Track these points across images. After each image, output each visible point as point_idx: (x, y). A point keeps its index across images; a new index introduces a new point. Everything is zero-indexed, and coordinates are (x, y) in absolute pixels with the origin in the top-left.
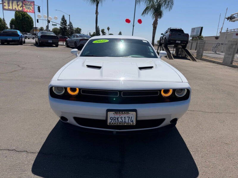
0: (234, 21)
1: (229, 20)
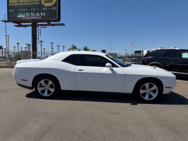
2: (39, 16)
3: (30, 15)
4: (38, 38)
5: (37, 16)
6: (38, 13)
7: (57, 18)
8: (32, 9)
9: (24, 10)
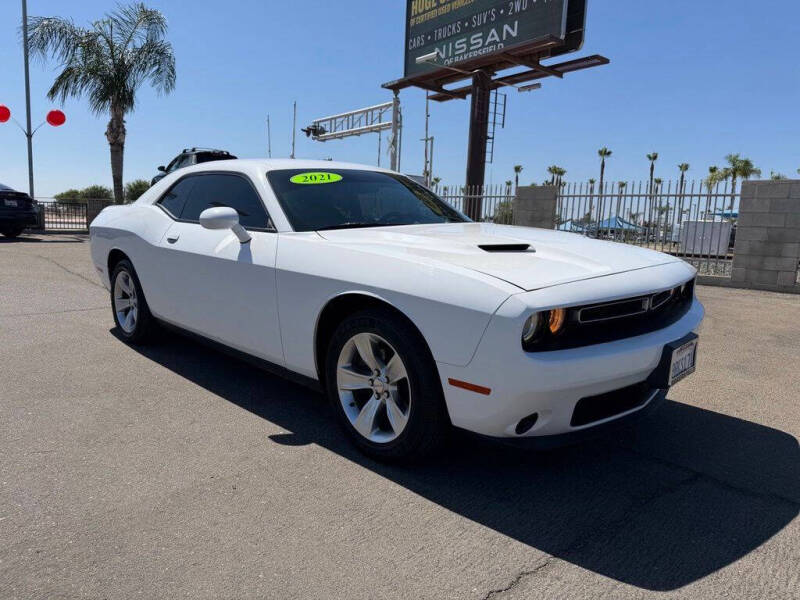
0: (324, 140)
1: (311, 135)
2: (498, 40)
3: (469, 45)
4: (490, 135)
5: (490, 44)
6: (493, 31)
7: (562, 37)
8: (476, 20)
9: (451, 30)
